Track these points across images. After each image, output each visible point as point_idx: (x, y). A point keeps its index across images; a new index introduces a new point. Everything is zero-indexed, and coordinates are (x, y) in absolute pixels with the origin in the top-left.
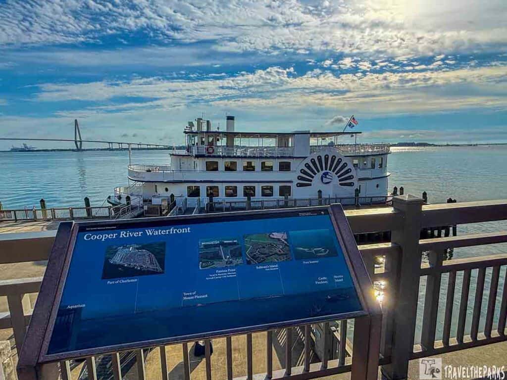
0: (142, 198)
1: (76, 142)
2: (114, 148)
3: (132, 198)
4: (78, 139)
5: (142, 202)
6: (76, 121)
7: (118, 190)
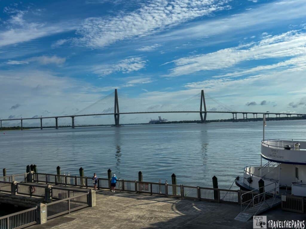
0: (278, 185)
1: (201, 113)
2: (238, 118)
3: (266, 183)
4: (203, 110)
5: (278, 190)
6: (202, 91)
7: (248, 170)
